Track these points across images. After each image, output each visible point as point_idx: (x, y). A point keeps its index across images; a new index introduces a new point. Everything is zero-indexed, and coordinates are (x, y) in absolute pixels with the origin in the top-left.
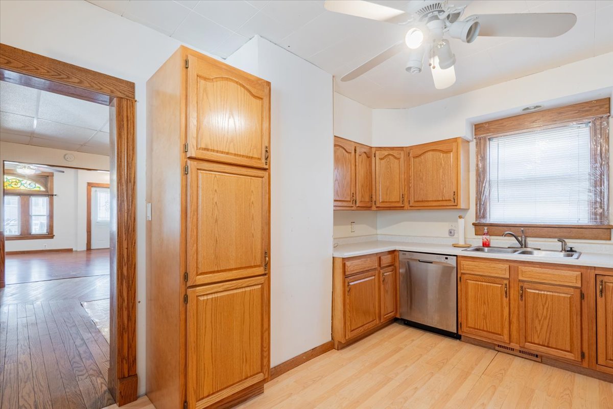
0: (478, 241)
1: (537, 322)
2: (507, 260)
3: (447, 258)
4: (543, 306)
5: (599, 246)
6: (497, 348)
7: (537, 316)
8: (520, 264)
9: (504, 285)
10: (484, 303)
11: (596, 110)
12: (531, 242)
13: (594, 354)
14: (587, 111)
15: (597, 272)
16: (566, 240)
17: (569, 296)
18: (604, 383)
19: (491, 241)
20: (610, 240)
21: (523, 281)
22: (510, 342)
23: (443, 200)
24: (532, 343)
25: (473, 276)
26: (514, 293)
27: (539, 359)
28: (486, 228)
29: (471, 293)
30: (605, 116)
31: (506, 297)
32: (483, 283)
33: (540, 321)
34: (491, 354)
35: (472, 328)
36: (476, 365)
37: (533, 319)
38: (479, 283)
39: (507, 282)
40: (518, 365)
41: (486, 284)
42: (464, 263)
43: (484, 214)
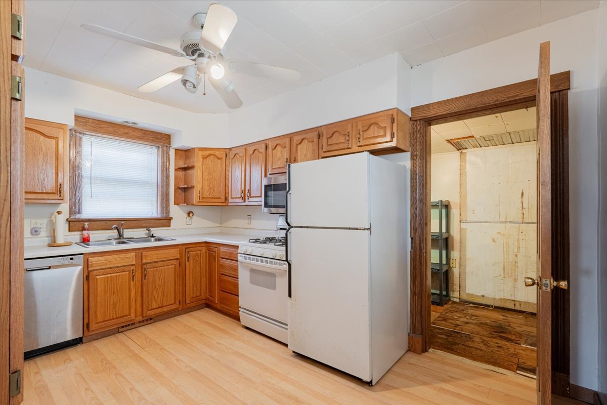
0: (76, 237)
1: (155, 291)
2: (133, 249)
3: (72, 259)
4: (159, 278)
5: (165, 231)
6: (121, 330)
7: (155, 287)
8: (142, 251)
9: (131, 271)
10: (114, 293)
11: (164, 140)
12: (127, 233)
13: (184, 299)
14: (160, 139)
15: (186, 246)
16: (151, 229)
17: (174, 266)
18: (188, 314)
19: (89, 236)
20: (170, 226)
21: (146, 264)
22: (136, 317)
24: (151, 310)
25: (102, 271)
26: (138, 275)
27: (151, 321)
28: (86, 223)
29: (100, 288)
30: (168, 146)
31: (133, 280)
32: (113, 275)
33: (157, 290)
35: (100, 322)
37: (152, 291)
38: (109, 275)
39: (133, 268)
41: (115, 274)
42: (91, 259)
43: (78, 209)
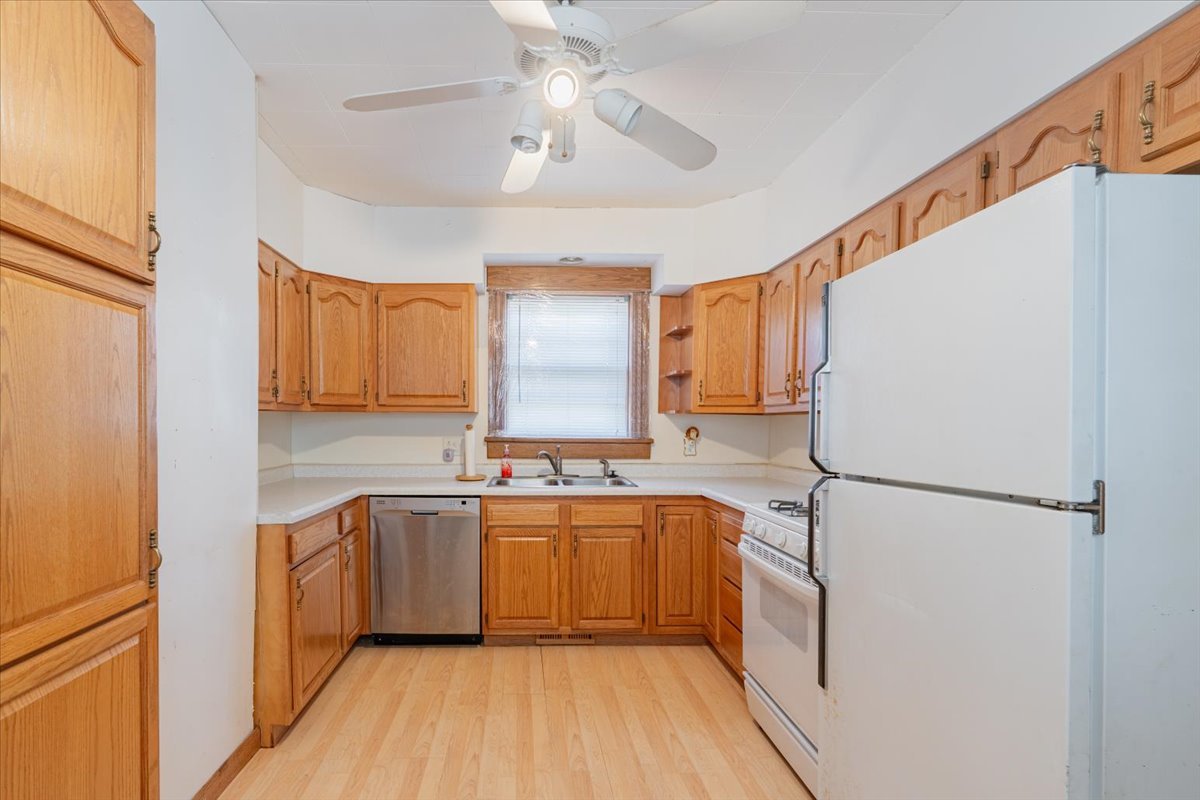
0: (494, 468)
1: (594, 585)
2: (555, 497)
3: (464, 503)
4: (602, 560)
5: (639, 466)
6: (538, 641)
7: (594, 577)
8: (572, 502)
9: (552, 539)
10: (524, 571)
11: (638, 281)
12: (569, 466)
13: (654, 613)
14: (629, 280)
15: (659, 502)
16: (609, 461)
17: (630, 540)
18: (663, 648)
19: (513, 467)
20: (649, 458)
21: (577, 527)
22: (560, 624)
23: (443, 396)
24: (587, 619)
25: (507, 529)
26: (564, 547)
27: (592, 641)
28: (507, 446)
29: (504, 557)
30: (646, 291)
31: (555, 555)
32: (523, 539)
33: (597, 583)
34: (534, 653)
35: (504, 618)
36: (528, 677)
37: (589, 582)
38: (517, 539)
39: (555, 531)
40: (575, 657)
41: (526, 539)
42: (493, 508)
43: (501, 421)
